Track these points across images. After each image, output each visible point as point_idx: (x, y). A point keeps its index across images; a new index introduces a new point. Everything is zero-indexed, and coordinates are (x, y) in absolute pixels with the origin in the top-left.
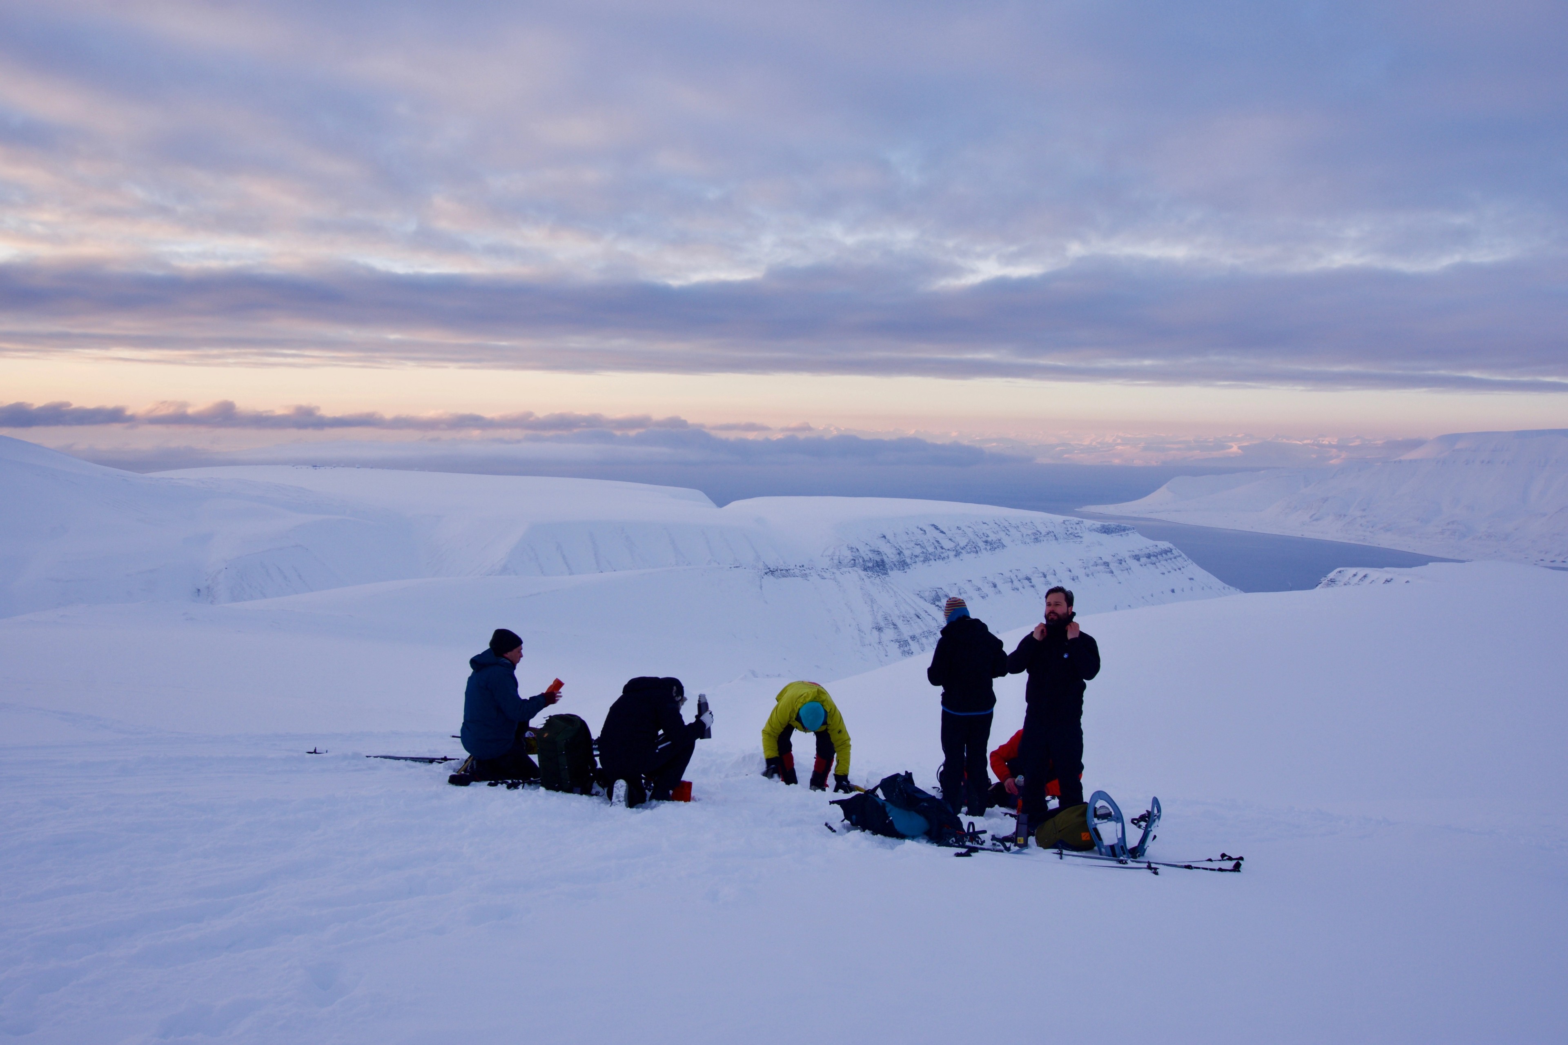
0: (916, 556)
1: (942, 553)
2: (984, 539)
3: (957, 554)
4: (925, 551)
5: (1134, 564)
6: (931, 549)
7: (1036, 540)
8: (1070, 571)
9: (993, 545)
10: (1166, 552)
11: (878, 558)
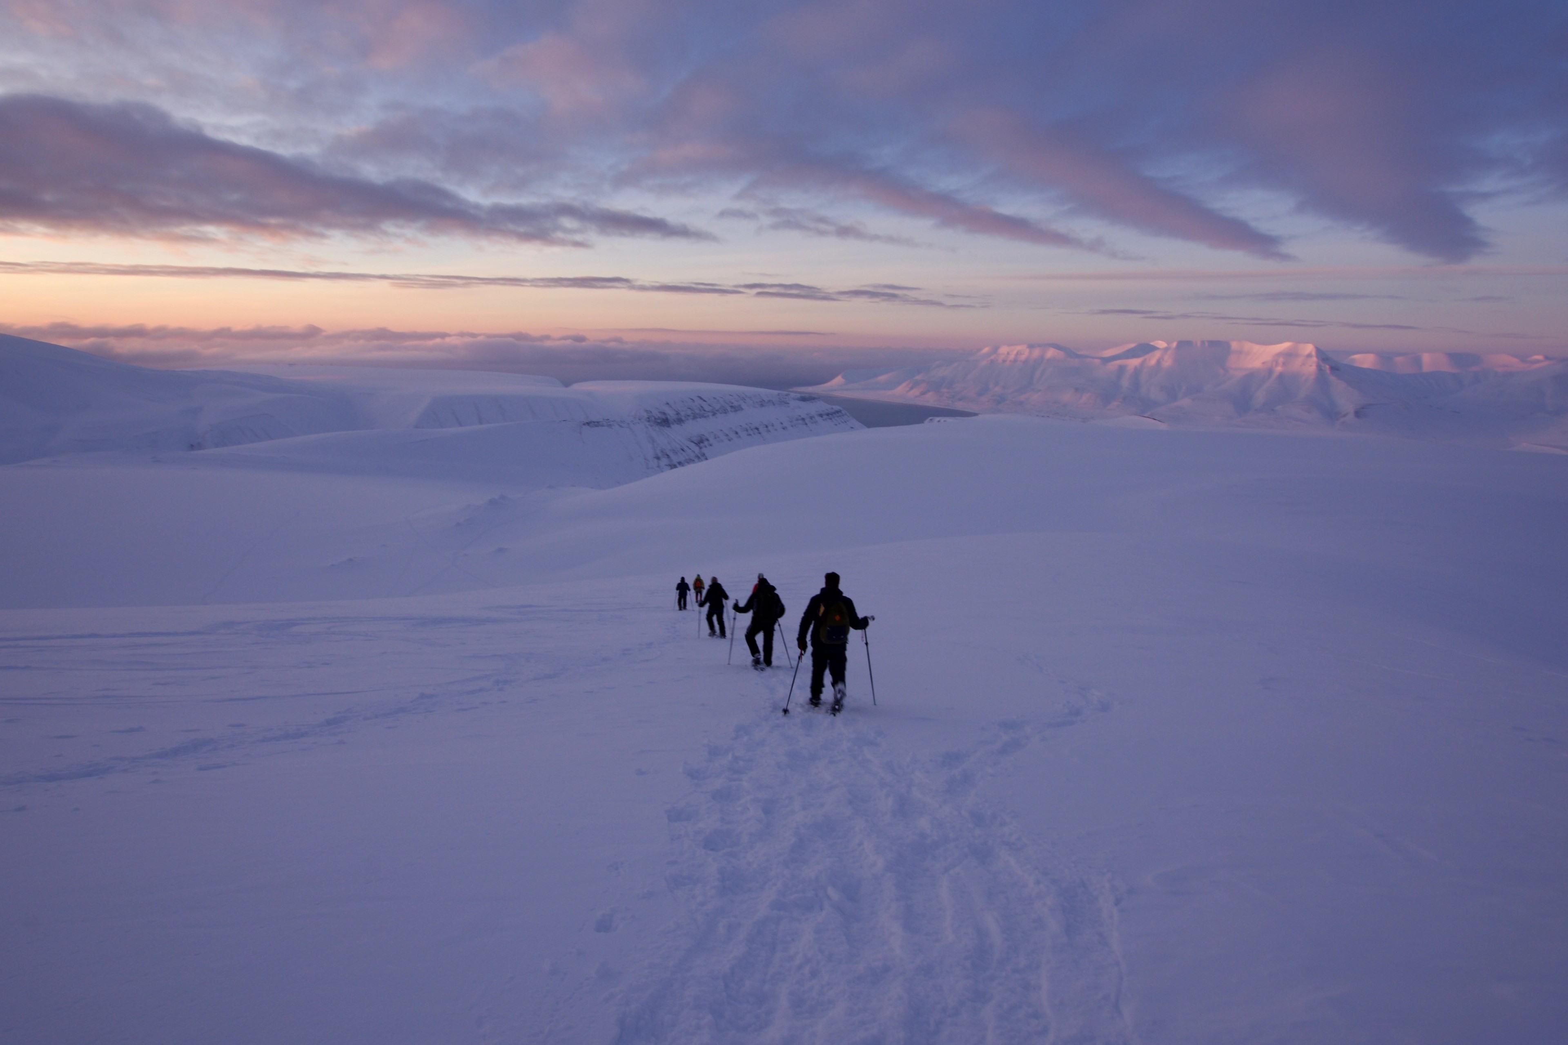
0: (688, 416)
1: (705, 413)
2: (731, 405)
3: (714, 414)
4: (693, 412)
5: (818, 419)
6: (697, 411)
7: (762, 405)
8: (782, 423)
9: (736, 409)
10: (838, 412)
11: (664, 417)
